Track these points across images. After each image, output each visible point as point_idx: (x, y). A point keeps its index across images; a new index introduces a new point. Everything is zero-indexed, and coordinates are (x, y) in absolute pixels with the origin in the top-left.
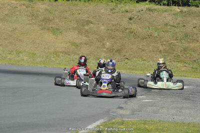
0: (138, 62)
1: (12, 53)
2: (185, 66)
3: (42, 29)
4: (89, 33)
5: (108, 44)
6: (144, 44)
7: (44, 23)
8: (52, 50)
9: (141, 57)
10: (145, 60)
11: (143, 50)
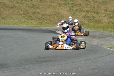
2: (35, 22)
6: (12, 11)
9: (11, 18)
10: (13, 19)
11: (12, 14)
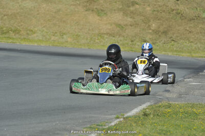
0: (185, 44)
1: (56, 34)
3: (86, 10)
4: (134, 14)
5: (154, 25)
6: (192, 25)
7: (88, 4)
8: (97, 32)
9: (188, 39)
10: (192, 42)
11: (190, 32)
